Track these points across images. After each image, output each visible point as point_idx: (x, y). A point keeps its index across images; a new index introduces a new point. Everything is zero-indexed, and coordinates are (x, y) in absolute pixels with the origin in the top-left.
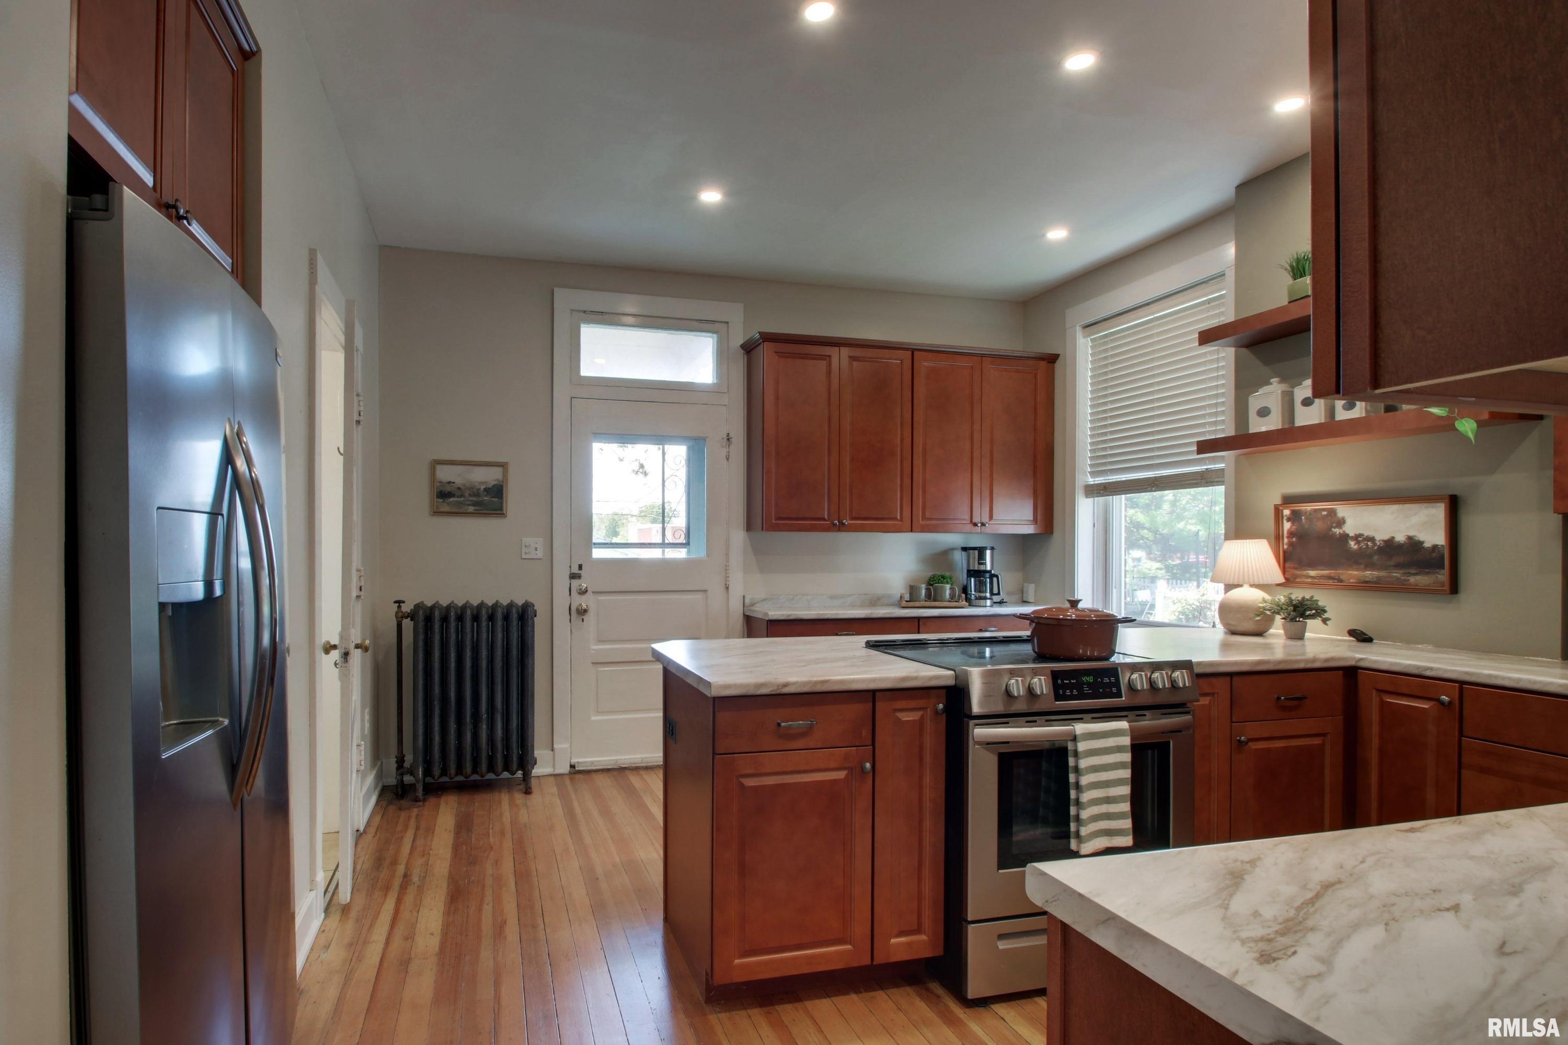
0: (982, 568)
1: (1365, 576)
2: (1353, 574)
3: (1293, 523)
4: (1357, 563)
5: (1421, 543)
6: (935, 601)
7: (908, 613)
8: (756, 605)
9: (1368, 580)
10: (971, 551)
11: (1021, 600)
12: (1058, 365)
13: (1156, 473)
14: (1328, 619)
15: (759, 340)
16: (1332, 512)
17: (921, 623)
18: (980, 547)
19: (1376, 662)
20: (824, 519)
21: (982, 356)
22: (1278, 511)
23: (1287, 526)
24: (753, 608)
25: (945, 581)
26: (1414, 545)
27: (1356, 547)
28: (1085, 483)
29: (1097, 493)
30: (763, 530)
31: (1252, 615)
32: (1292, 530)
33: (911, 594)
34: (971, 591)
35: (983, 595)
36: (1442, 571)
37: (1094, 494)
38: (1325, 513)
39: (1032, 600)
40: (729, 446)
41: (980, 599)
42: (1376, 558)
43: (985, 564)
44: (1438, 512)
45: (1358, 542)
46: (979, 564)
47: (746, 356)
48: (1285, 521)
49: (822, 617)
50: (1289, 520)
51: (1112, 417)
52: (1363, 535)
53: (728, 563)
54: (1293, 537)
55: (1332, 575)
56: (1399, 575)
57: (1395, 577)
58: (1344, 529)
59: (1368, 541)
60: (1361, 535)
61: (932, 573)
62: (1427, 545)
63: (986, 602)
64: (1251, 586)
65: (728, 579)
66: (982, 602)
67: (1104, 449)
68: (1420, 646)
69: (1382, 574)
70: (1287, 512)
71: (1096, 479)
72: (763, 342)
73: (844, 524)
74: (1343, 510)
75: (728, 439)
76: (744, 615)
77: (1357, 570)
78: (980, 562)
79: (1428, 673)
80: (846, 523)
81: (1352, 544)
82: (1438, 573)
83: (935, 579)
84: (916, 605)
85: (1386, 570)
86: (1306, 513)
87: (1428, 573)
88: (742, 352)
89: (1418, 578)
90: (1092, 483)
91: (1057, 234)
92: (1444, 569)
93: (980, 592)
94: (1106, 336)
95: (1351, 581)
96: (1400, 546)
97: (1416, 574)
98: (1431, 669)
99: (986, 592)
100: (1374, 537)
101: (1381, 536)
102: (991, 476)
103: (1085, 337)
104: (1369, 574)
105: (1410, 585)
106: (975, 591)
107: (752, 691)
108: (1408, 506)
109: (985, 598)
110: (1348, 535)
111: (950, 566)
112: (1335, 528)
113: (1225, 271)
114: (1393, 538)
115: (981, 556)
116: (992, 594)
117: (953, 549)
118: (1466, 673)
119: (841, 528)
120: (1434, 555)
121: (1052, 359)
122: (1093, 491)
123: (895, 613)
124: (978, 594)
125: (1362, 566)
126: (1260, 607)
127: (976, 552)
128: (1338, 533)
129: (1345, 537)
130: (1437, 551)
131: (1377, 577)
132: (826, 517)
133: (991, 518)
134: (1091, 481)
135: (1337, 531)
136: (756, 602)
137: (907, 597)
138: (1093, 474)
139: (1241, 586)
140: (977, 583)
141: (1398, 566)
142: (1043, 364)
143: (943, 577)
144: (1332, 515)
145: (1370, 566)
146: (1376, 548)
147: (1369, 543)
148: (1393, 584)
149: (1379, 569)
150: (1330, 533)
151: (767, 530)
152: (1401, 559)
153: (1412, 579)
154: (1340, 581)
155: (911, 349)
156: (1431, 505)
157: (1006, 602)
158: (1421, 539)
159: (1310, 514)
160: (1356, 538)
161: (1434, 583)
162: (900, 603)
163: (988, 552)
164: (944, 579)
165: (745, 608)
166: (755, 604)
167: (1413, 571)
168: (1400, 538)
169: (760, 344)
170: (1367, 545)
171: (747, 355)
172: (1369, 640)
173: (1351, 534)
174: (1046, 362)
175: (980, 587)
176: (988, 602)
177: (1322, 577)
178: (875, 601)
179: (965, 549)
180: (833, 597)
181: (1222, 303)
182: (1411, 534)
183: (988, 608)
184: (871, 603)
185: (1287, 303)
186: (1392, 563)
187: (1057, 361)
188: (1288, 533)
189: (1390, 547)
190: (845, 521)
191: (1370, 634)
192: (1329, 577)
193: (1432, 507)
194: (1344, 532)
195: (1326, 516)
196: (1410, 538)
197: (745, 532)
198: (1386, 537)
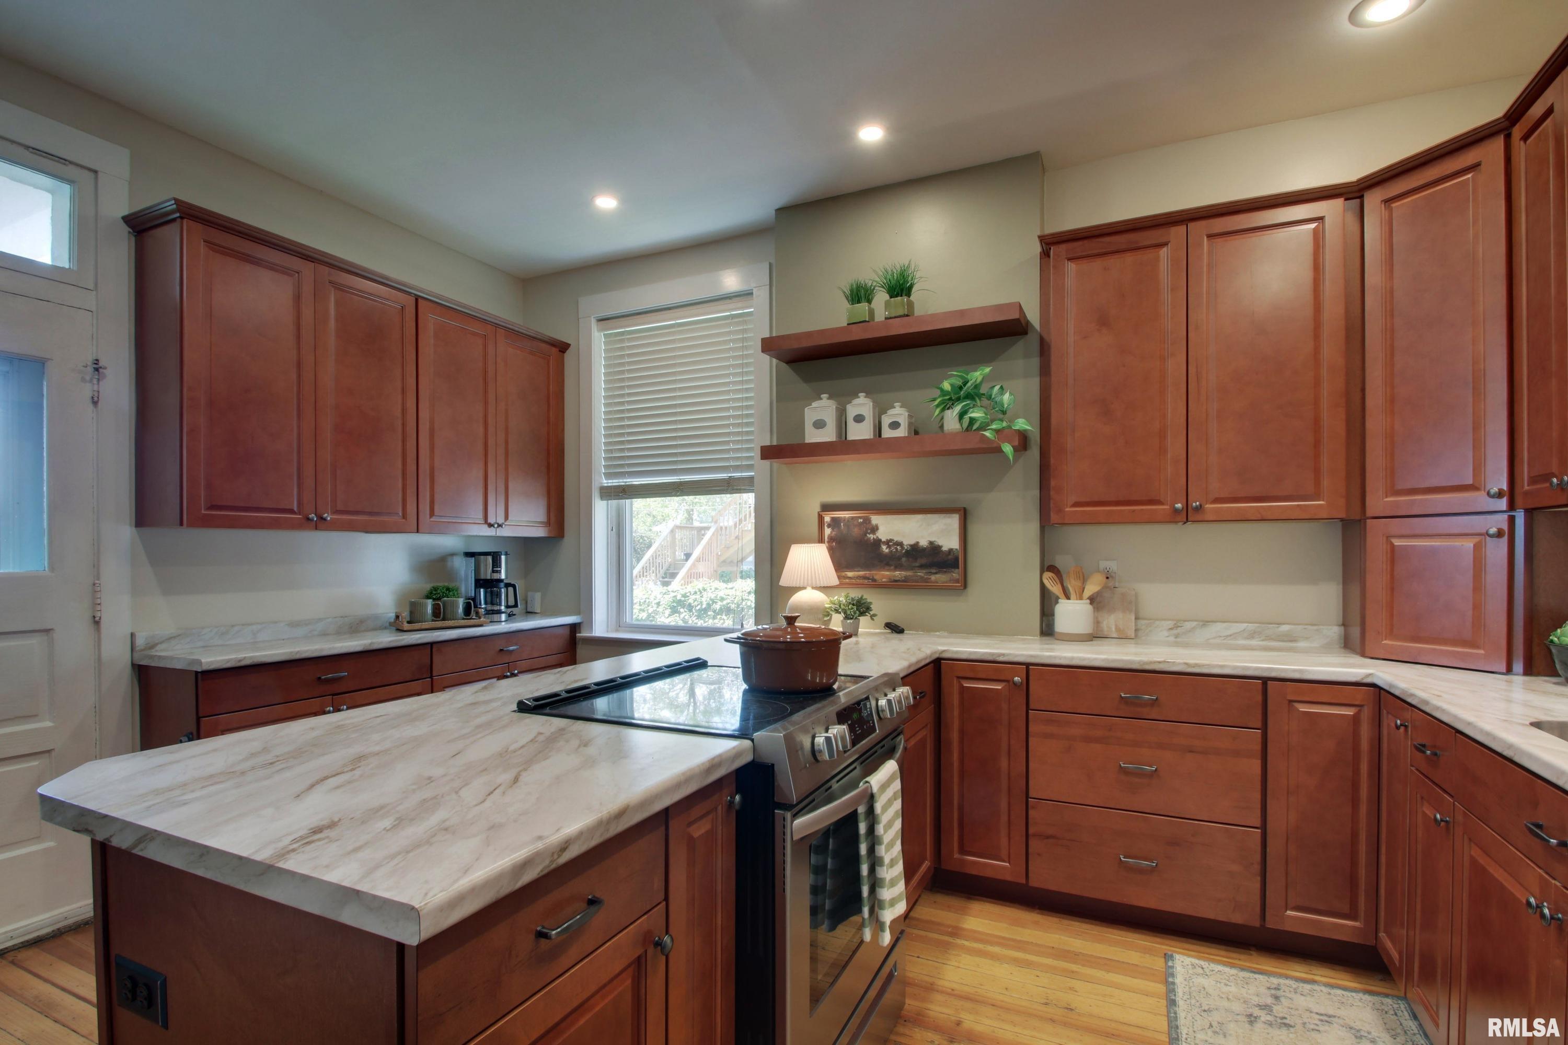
0: (496, 576)
1: (895, 576)
2: (884, 575)
3: (833, 529)
4: (888, 564)
5: (940, 547)
6: (444, 619)
7: (420, 638)
8: (157, 648)
9: (898, 579)
10: (482, 557)
11: (525, 611)
12: (569, 356)
13: (681, 478)
14: (875, 615)
15: (173, 212)
16: (867, 521)
17: (434, 650)
18: (493, 552)
19: (957, 652)
20: (291, 511)
21: (497, 326)
22: (821, 519)
23: (828, 531)
24: (153, 652)
25: (451, 593)
26: (934, 549)
27: (887, 551)
28: (600, 485)
29: (614, 496)
30: (181, 524)
31: (821, 616)
32: (832, 535)
33: (411, 613)
34: (480, 604)
35: (496, 608)
36: (957, 570)
37: (611, 496)
38: (861, 520)
39: (538, 611)
40: (99, 380)
41: (493, 614)
42: (904, 559)
43: (500, 572)
44: (953, 521)
45: (889, 547)
46: (493, 571)
47: (133, 239)
48: (826, 527)
49: (298, 657)
50: (829, 526)
51: (630, 418)
52: (893, 540)
53: (98, 579)
54: (833, 542)
55: (867, 575)
56: (923, 575)
57: (920, 576)
58: (877, 535)
59: (898, 545)
60: (891, 540)
61: (432, 585)
62: (945, 549)
63: (500, 617)
64: (813, 588)
65: (98, 608)
66: (496, 617)
67: (622, 450)
68: (938, 633)
69: (909, 573)
70: (827, 519)
71: (610, 481)
72: (182, 218)
73: (325, 519)
74: (876, 519)
75: (97, 370)
76: (133, 665)
77: (888, 570)
78: (495, 569)
79: (1001, 659)
80: (329, 519)
81: (884, 547)
82: (953, 572)
83: (439, 592)
84: (423, 627)
85: (912, 570)
86: (844, 520)
87: (945, 572)
88: (125, 229)
89: (938, 576)
90: (606, 485)
91: (606, 203)
92: (958, 568)
93: (492, 604)
94: (622, 334)
95: (884, 580)
96: (923, 550)
97: (936, 573)
98: (1003, 655)
99: (500, 605)
100: (902, 542)
101: (908, 541)
102: (507, 469)
103: (600, 330)
104: (898, 574)
105: (931, 582)
106: (486, 603)
107: (507, 888)
108: (929, 516)
109: (500, 612)
110: (881, 540)
111: (451, 575)
112: (869, 534)
113: (752, 290)
114: (918, 543)
115: (496, 563)
116: (507, 607)
117: (453, 555)
118: (1032, 656)
119: (320, 524)
120: (950, 557)
121: (563, 347)
122: (609, 493)
123: (404, 639)
124: (490, 607)
125: (892, 567)
126: (826, 608)
127: (490, 559)
128: (872, 538)
129: (878, 542)
130: (952, 554)
131: (905, 577)
132: (295, 509)
133: (506, 518)
134: (606, 482)
135: (871, 536)
136: (157, 642)
137: (405, 614)
138: (609, 476)
139: (804, 588)
140: (489, 595)
141: (922, 567)
142: (554, 350)
143: (448, 589)
144: (868, 522)
145: (899, 567)
146: (904, 551)
147: (898, 547)
148: (918, 582)
149: (906, 569)
150: (866, 538)
151: (191, 525)
152: (923, 561)
153: (933, 578)
154: (874, 580)
155: (415, 295)
156: (948, 515)
157: (515, 615)
158: (940, 544)
159: (848, 521)
160: (888, 543)
161: (950, 580)
162: (397, 626)
163: (503, 557)
164: (450, 591)
165: (135, 655)
166: (157, 644)
167: (934, 571)
168: (924, 543)
169: (174, 220)
170: (897, 549)
171: (135, 236)
172: (901, 631)
173: (884, 540)
174: (558, 350)
175: (493, 598)
176: (503, 617)
177: (859, 577)
178: (356, 627)
179: (469, 555)
180: (294, 624)
181: (745, 321)
182: (932, 539)
183: (503, 623)
184: (351, 627)
185: (846, 325)
186: (917, 564)
187: (567, 351)
188: (828, 538)
189: (915, 551)
190: (326, 515)
191: (902, 626)
192: (865, 578)
193: (949, 517)
194: (877, 537)
195: (861, 523)
196: (931, 543)
197: (134, 528)
198: (912, 542)
